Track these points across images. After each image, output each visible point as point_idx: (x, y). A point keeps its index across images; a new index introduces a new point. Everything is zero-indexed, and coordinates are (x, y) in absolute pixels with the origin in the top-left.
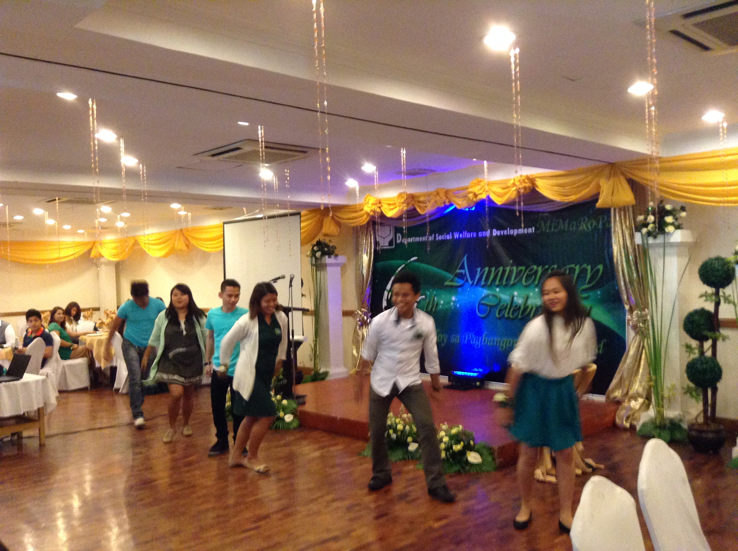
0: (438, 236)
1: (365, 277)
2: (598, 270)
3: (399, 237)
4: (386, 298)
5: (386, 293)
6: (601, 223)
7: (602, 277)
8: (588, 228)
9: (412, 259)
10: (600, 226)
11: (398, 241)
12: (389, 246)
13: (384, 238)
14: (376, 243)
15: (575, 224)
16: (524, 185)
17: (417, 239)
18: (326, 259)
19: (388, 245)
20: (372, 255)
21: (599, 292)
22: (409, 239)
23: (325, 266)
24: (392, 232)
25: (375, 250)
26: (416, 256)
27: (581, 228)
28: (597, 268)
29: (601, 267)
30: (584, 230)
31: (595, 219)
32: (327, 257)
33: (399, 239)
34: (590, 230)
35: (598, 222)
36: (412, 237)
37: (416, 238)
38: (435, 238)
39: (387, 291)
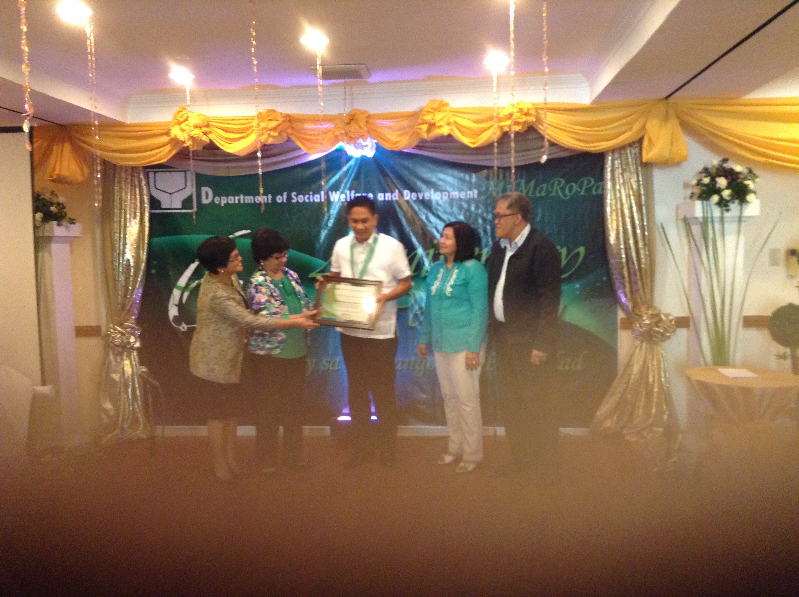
0: (297, 196)
1: (132, 264)
2: (578, 254)
3: (207, 193)
4: (177, 302)
5: (176, 293)
6: (585, 187)
7: (583, 263)
8: (565, 196)
9: (238, 234)
10: (582, 193)
11: (205, 201)
12: (183, 208)
13: (170, 194)
14: (154, 203)
15: (544, 188)
16: (524, 119)
17: (249, 199)
18: (52, 229)
19: (180, 206)
20: (147, 224)
21: (577, 286)
22: (232, 198)
23: (49, 239)
24: (189, 184)
25: (152, 216)
26: (246, 229)
27: (554, 194)
28: (577, 250)
29: (582, 250)
30: (558, 197)
31: (576, 183)
32: (55, 223)
33: (207, 197)
34: (568, 197)
35: (581, 187)
36: (239, 195)
37: (246, 197)
38: (289, 198)
39: (179, 288)
